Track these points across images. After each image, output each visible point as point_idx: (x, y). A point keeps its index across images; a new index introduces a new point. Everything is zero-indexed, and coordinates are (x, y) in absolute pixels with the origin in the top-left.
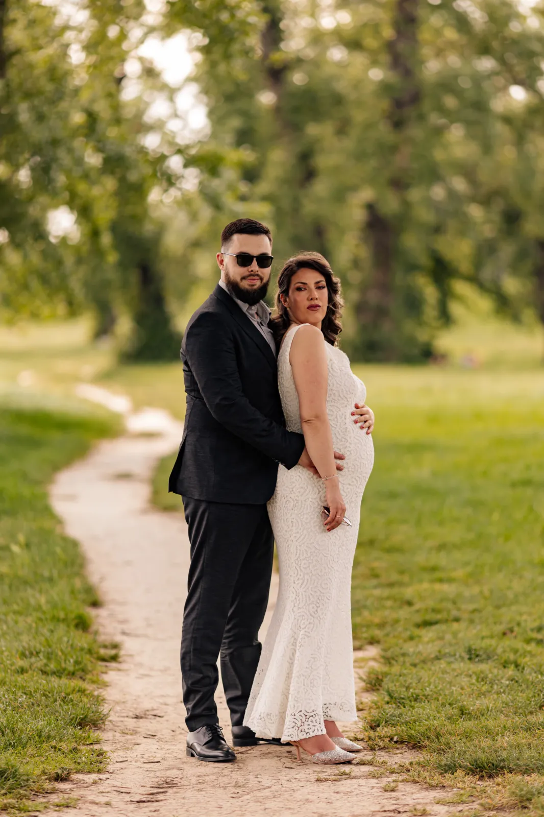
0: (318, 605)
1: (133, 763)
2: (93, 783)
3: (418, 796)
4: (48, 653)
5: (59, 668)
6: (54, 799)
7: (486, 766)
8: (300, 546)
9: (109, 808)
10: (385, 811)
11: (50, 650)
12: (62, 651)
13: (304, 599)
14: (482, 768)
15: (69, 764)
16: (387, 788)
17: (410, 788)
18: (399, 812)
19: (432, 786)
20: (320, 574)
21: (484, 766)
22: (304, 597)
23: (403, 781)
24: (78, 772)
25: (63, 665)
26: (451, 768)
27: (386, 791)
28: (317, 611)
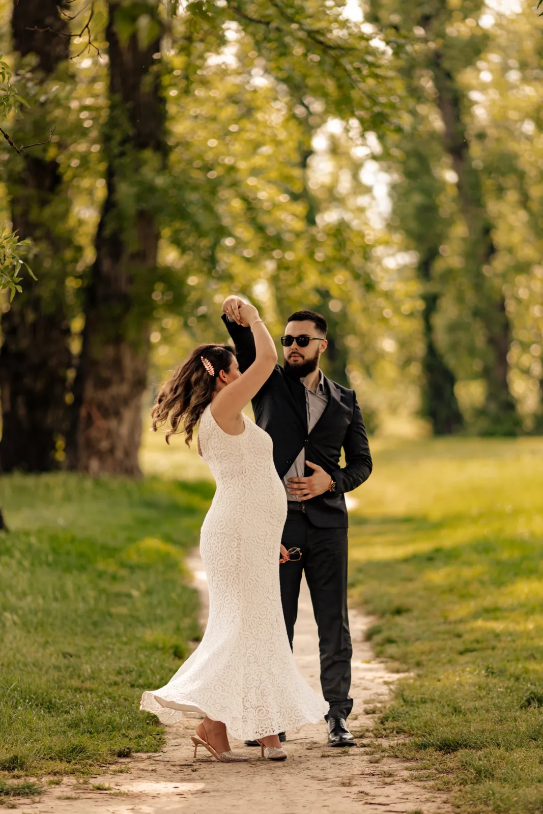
0: (258, 629)
1: (185, 747)
2: (148, 758)
3: (395, 765)
4: (140, 672)
5: (146, 682)
6: (113, 767)
7: (452, 744)
8: (245, 578)
9: (154, 774)
10: (363, 774)
11: (141, 670)
12: (151, 670)
13: (248, 625)
14: (449, 746)
15: (132, 745)
16: (372, 760)
17: (390, 761)
18: (373, 775)
19: (408, 759)
20: (259, 603)
21: (450, 744)
22: (248, 621)
23: (388, 756)
24: (137, 752)
25: (150, 680)
26: (424, 746)
27: (371, 762)
28: (257, 634)
